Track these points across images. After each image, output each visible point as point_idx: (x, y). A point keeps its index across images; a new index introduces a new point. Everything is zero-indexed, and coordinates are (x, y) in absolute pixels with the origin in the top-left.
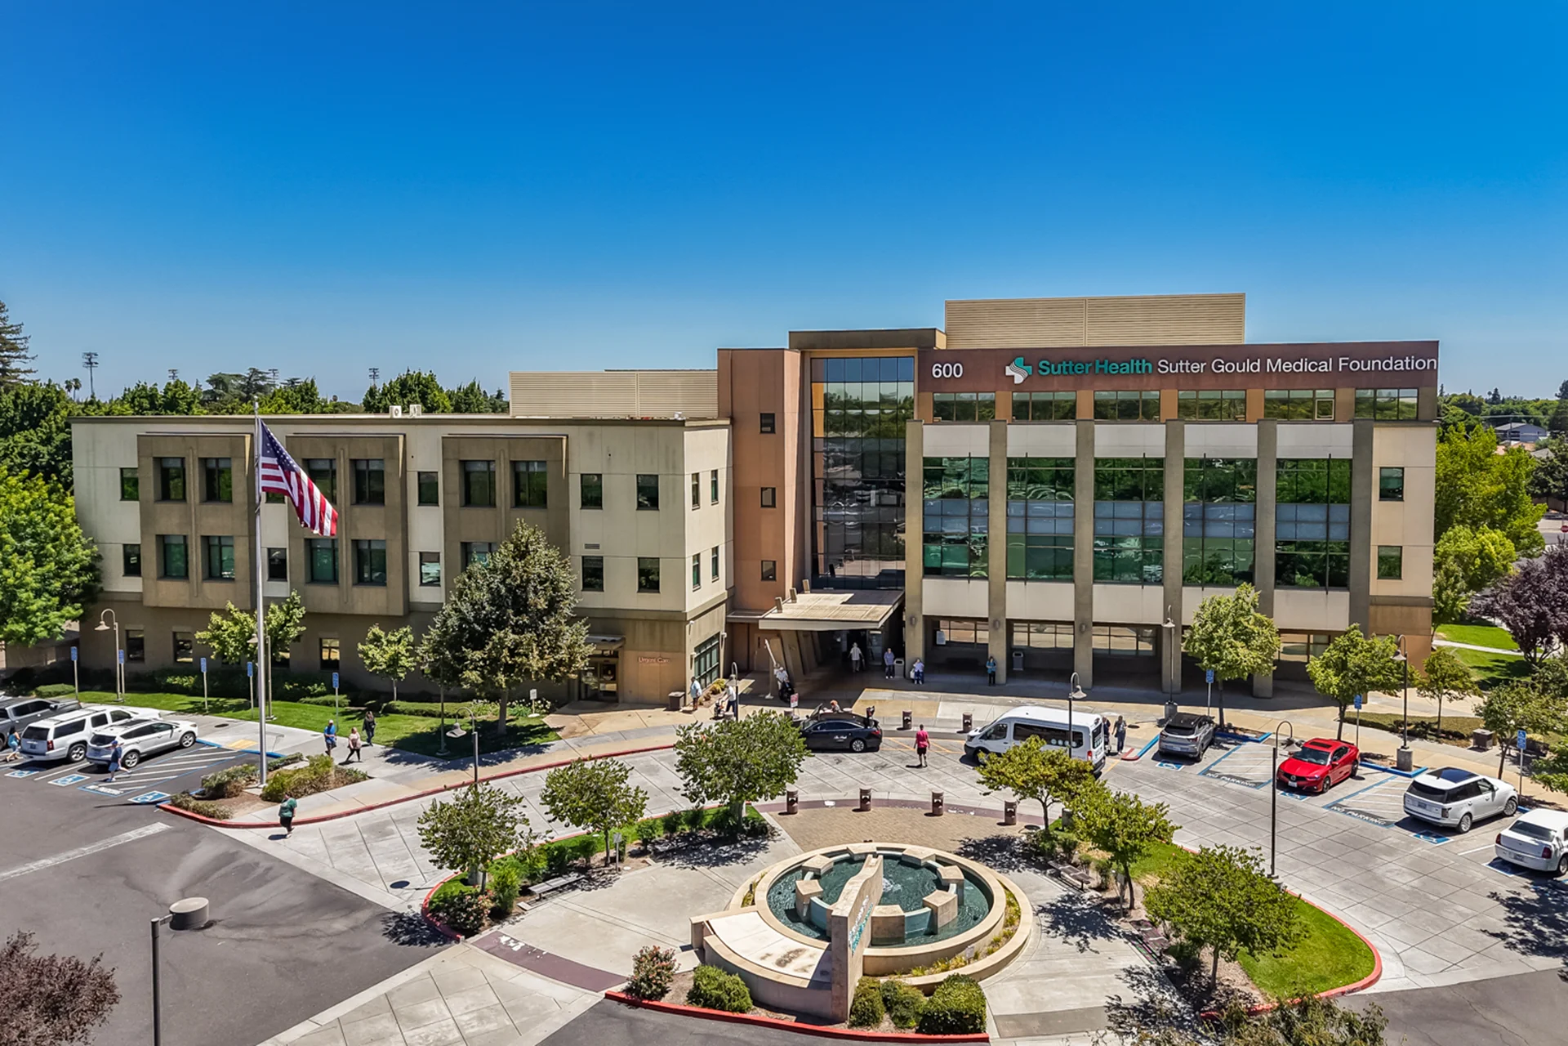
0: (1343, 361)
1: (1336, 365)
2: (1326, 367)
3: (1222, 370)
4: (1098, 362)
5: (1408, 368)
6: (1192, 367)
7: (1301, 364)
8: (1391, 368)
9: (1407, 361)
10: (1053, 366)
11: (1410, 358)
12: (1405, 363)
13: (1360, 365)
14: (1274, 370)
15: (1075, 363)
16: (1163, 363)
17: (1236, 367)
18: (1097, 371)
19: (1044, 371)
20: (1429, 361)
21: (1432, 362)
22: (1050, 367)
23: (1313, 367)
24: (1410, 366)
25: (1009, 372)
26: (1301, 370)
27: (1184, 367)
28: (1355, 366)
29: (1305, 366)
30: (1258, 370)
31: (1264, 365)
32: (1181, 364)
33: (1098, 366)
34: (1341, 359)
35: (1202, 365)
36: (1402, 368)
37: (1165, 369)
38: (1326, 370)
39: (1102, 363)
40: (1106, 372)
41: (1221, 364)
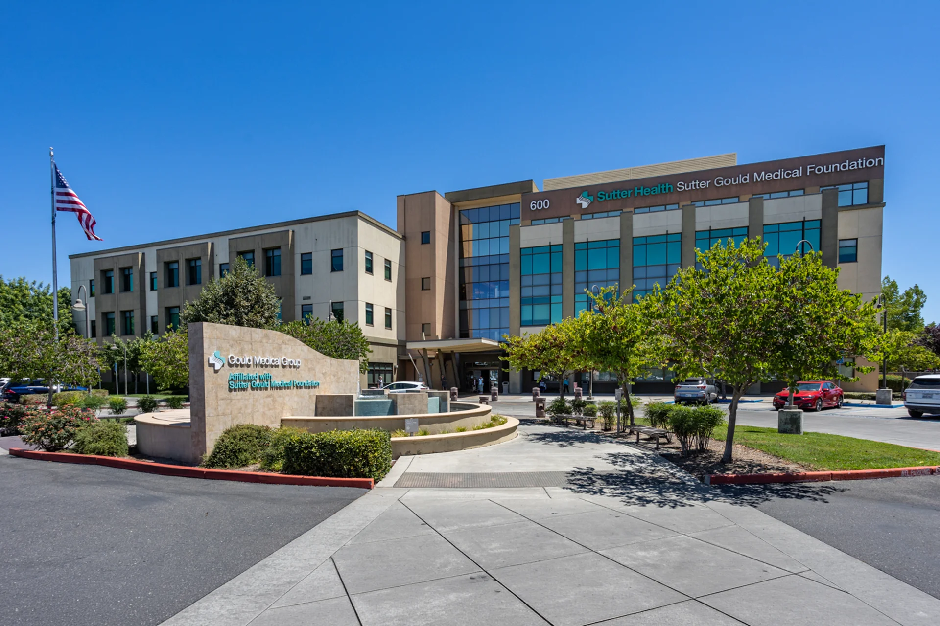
0: (810, 168)
1: (805, 171)
2: (798, 173)
3: (722, 184)
4: (636, 188)
5: (860, 167)
6: (701, 185)
7: (779, 173)
8: (847, 168)
9: (860, 161)
10: (607, 194)
11: (862, 160)
12: (858, 164)
13: (823, 169)
14: (759, 180)
15: (621, 191)
16: (680, 184)
17: (732, 181)
18: (636, 195)
19: (601, 198)
20: (877, 160)
21: (880, 161)
22: (605, 195)
23: (788, 174)
24: (862, 165)
25: (578, 201)
26: (779, 177)
27: (695, 185)
28: (819, 170)
29: (782, 174)
30: (748, 181)
31: (752, 177)
32: (693, 183)
33: (637, 191)
34: (808, 167)
35: (708, 182)
36: (856, 167)
37: (682, 188)
38: (798, 175)
39: (639, 189)
40: (642, 194)
41: (720, 180)
